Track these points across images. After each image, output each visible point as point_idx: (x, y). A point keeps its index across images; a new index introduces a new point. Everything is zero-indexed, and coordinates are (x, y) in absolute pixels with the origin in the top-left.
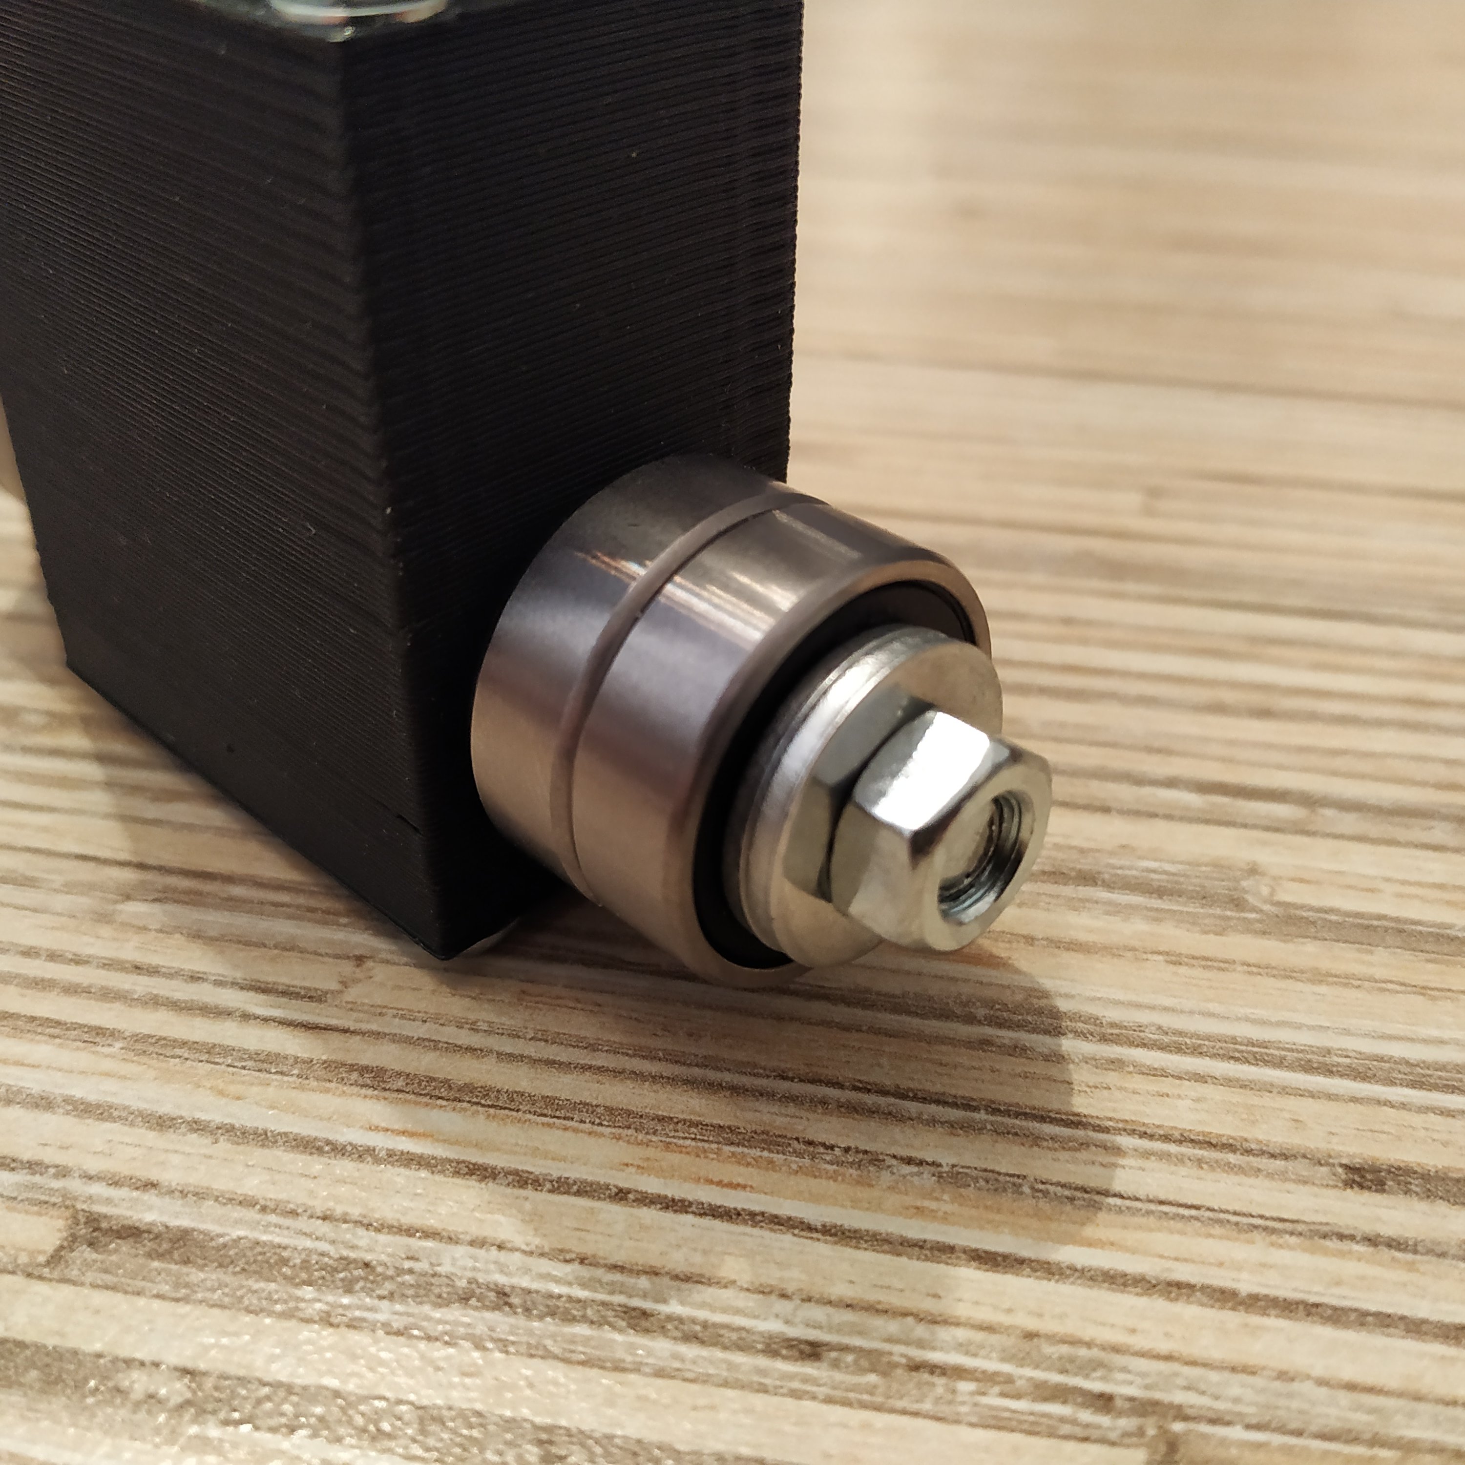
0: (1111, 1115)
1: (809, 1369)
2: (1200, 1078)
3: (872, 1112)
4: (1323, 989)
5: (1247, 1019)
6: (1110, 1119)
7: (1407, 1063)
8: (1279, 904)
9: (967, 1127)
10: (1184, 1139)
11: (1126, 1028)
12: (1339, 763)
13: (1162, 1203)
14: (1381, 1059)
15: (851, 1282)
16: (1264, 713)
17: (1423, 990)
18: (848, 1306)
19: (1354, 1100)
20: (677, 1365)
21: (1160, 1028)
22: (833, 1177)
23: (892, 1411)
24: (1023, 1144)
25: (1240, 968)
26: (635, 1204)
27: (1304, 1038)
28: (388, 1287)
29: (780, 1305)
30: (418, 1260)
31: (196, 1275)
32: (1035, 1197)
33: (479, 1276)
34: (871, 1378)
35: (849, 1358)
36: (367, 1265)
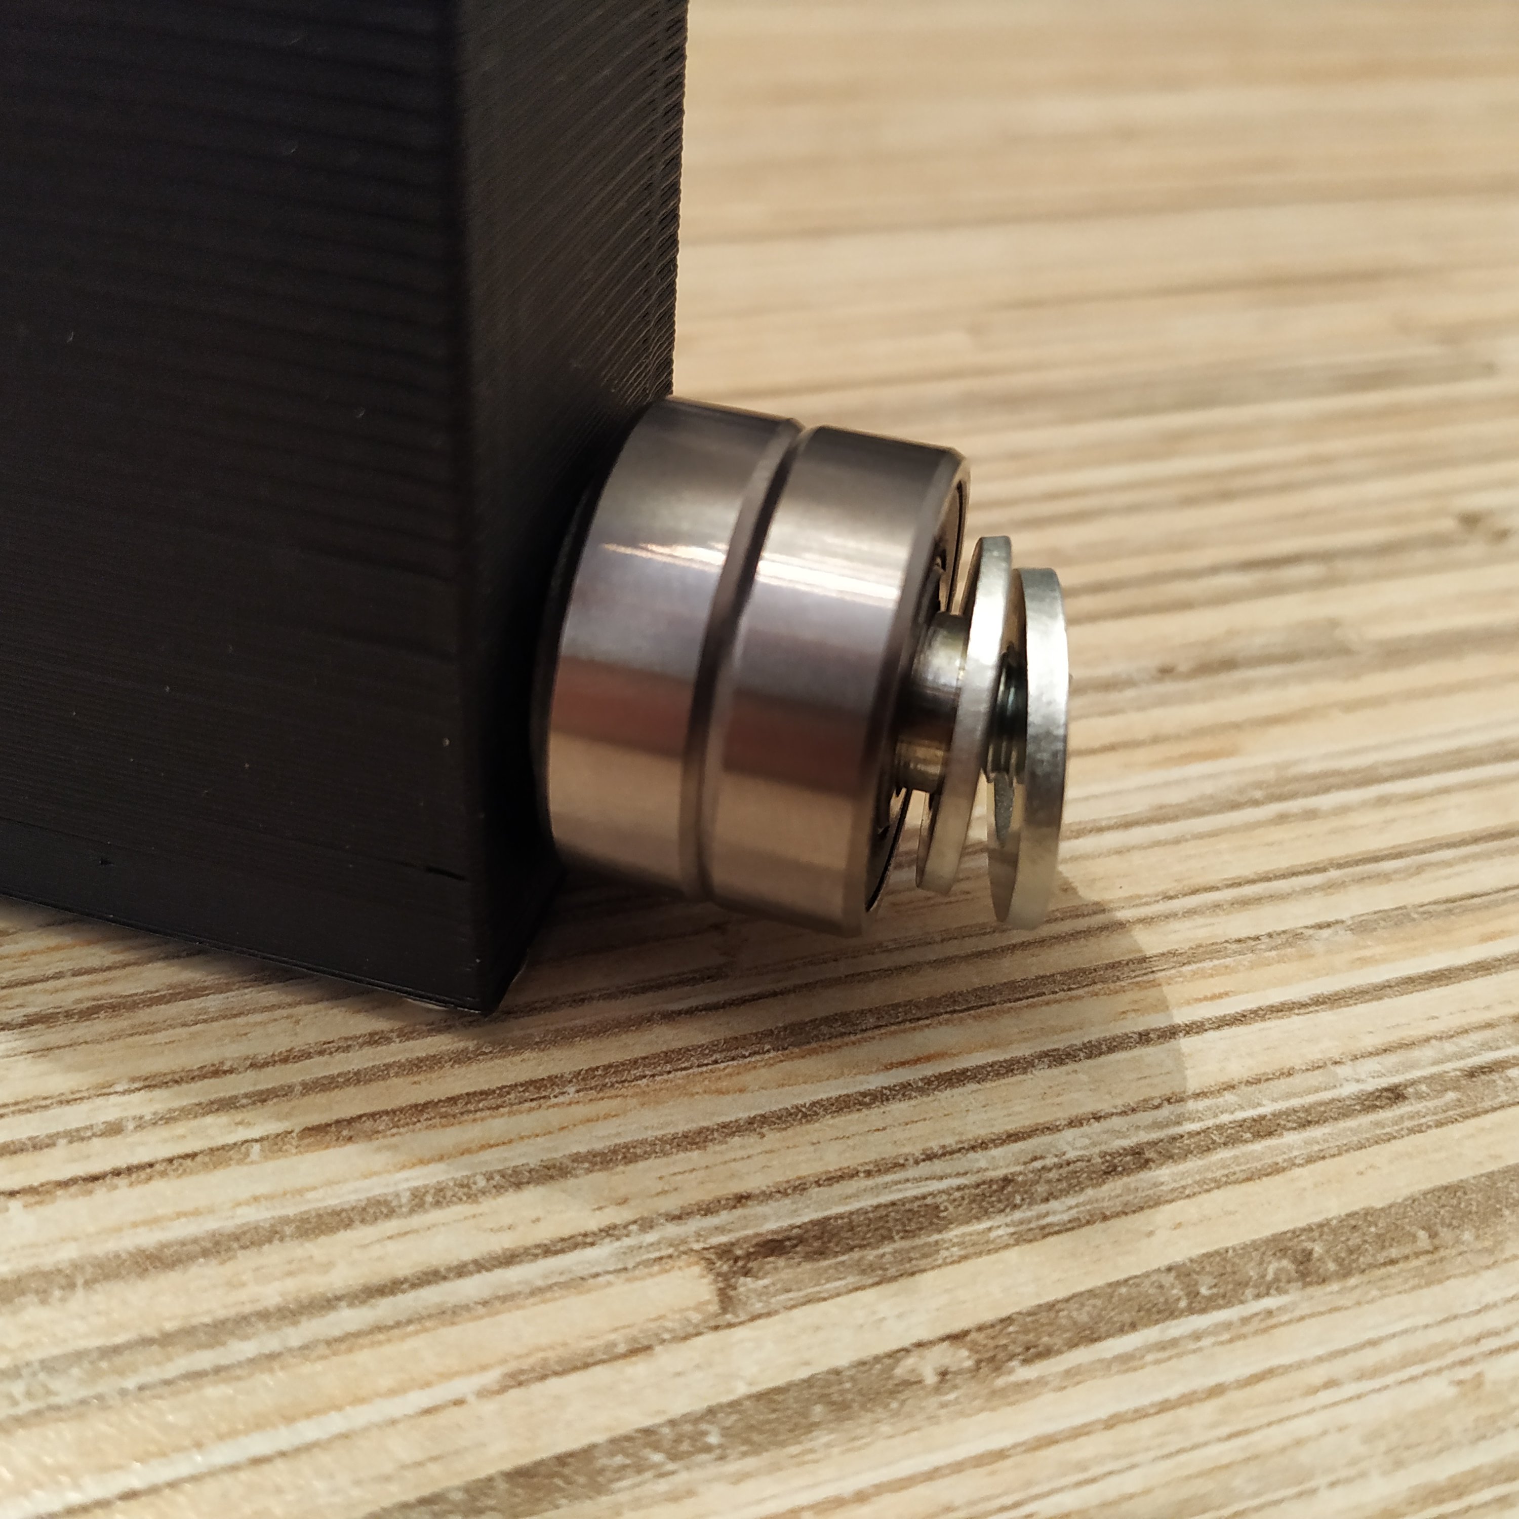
0: (1414, 839)
1: (1403, 1109)
2: (1445, 791)
3: (1258, 900)
4: (1458, 697)
5: (1432, 737)
6: (1417, 843)
8: (1372, 643)
9: (1333, 885)
10: (1476, 839)
11: (1364, 770)
15: (1371, 1032)
18: (1385, 1051)
20: (1316, 1148)
21: (1385, 763)
22: (1281, 960)
23: (1486, 1112)
24: (1382, 883)
26: (1161, 1040)
27: (1480, 738)
28: (1041, 1189)
29: (1340, 1071)
30: (1042, 1158)
31: (871, 1255)
32: (1426, 919)
33: (1104, 1148)
34: (1451, 1096)
35: (1424, 1088)
36: (1007, 1181)
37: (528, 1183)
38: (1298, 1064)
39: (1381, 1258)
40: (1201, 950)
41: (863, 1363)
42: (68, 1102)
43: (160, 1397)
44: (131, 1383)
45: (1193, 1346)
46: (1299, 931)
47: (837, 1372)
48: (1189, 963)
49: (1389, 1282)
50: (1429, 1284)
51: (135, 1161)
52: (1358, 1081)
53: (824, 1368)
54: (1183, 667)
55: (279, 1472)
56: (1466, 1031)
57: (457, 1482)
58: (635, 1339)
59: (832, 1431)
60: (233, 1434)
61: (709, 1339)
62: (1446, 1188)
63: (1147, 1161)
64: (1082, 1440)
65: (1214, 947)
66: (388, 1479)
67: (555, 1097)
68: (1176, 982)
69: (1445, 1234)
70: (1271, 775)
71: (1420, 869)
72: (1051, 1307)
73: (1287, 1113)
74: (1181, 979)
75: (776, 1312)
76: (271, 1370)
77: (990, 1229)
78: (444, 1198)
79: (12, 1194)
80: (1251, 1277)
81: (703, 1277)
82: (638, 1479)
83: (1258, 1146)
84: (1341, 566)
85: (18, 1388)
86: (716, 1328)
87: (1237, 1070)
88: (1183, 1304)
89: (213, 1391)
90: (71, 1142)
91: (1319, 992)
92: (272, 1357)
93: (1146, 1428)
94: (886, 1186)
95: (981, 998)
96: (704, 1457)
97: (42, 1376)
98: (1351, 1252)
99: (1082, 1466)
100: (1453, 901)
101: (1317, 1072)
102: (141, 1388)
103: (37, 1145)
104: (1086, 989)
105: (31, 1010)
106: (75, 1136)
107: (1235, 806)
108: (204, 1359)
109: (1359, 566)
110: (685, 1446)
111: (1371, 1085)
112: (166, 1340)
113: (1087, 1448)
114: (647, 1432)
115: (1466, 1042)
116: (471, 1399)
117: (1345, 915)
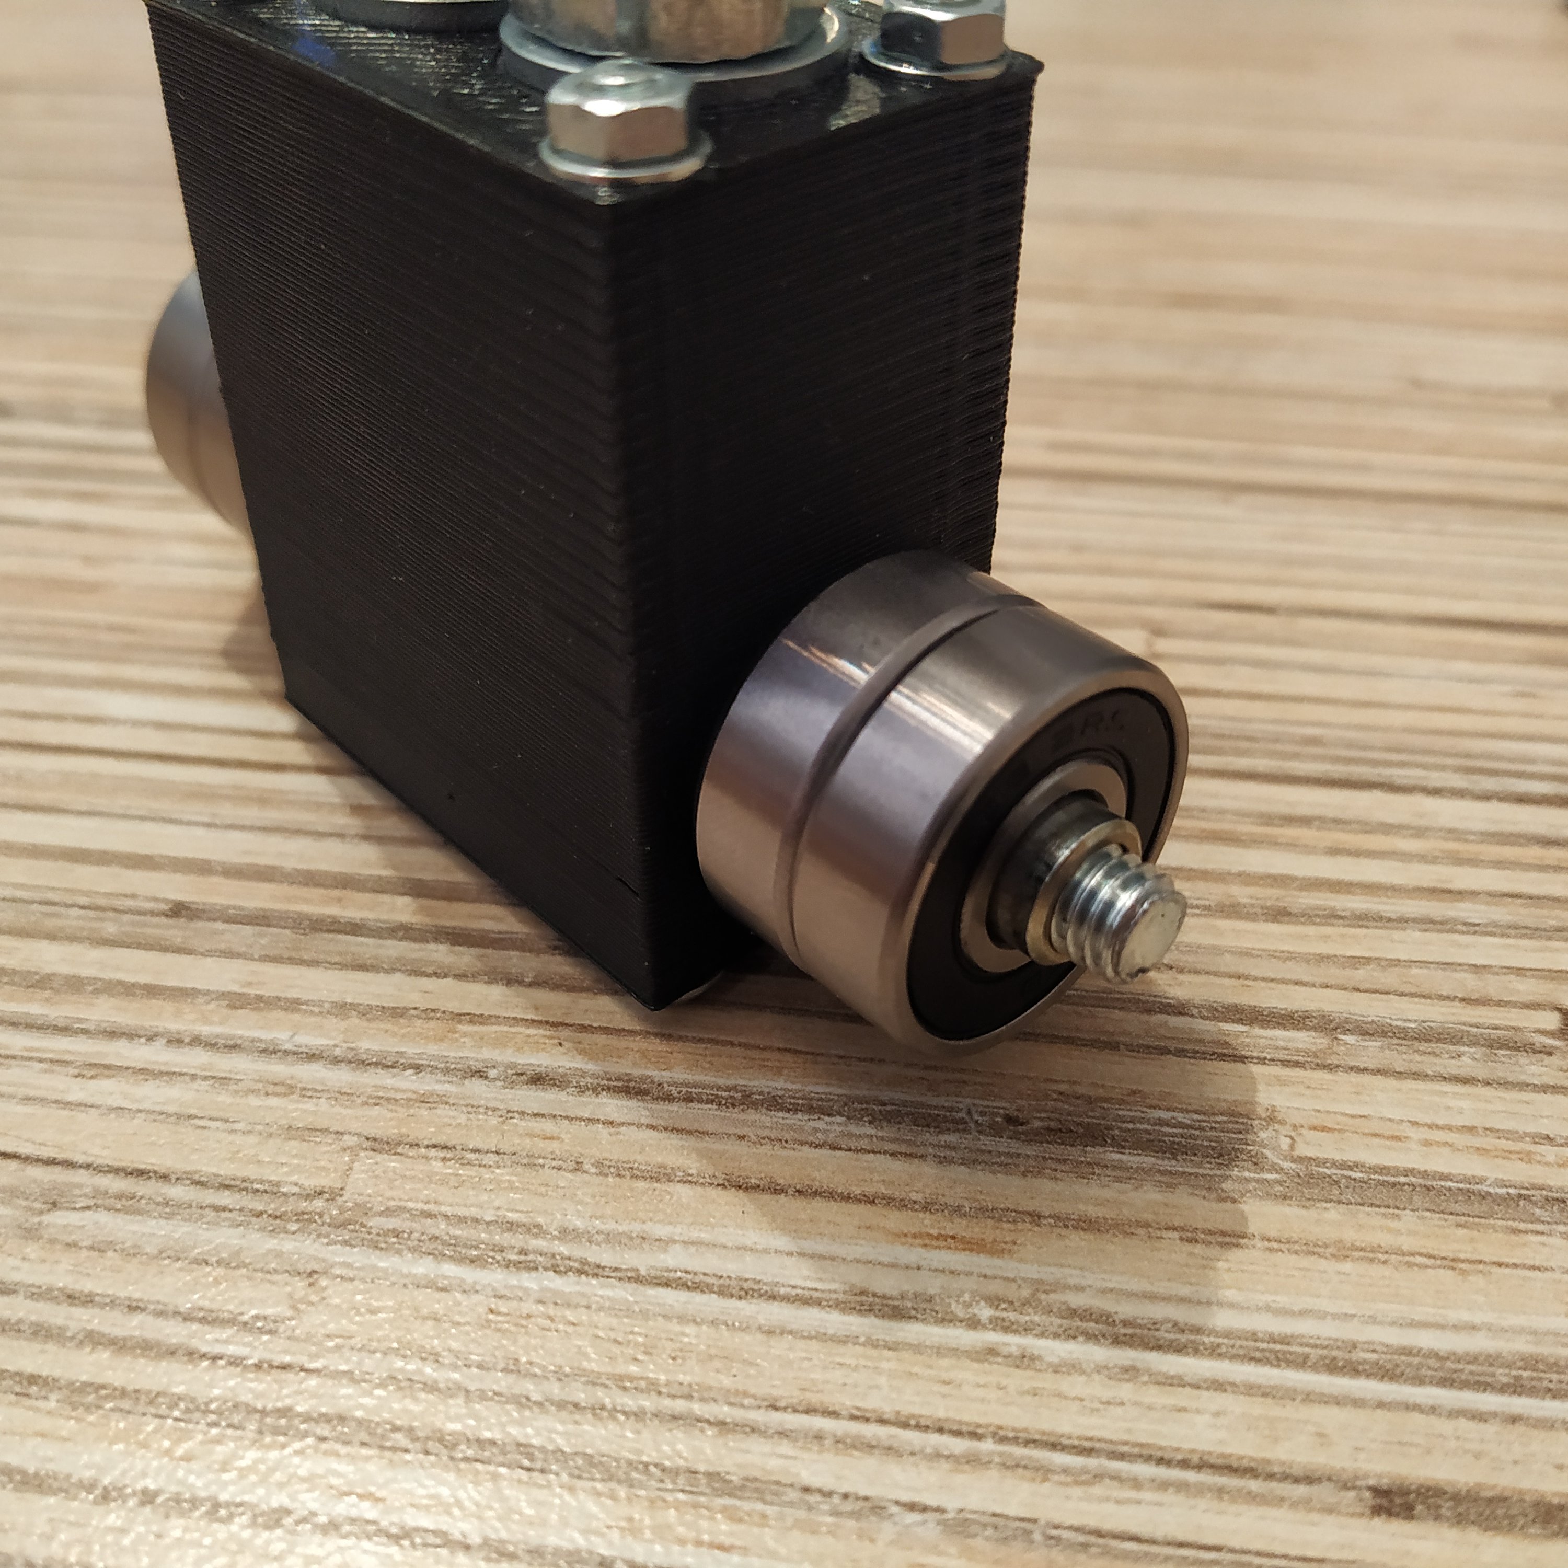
0: (1125, 1437)
2: (1218, 1386)
3: (873, 1448)
4: (1347, 1266)
5: (1268, 1308)
6: (1126, 1443)
7: (1436, 1355)
8: (1300, 1160)
9: (973, 1461)
10: (1202, 1465)
11: (1140, 1326)
12: (1361, 975)
13: (1181, 1545)
14: (1408, 1352)
16: (1279, 914)
17: (1452, 1263)
19: (1381, 1405)
21: (1175, 1324)
22: (831, 1532)
24: (1033, 1480)
25: (1259, 1244)
27: (1328, 1330)
32: (1047, 1546)
40: (757, 1483)
46: (882, 1504)
48: (729, 1495)
54: (1037, 1124)
71: (1099, 1477)
100: (1099, 1534)
104: (593, 1484)
117: (952, 1504)
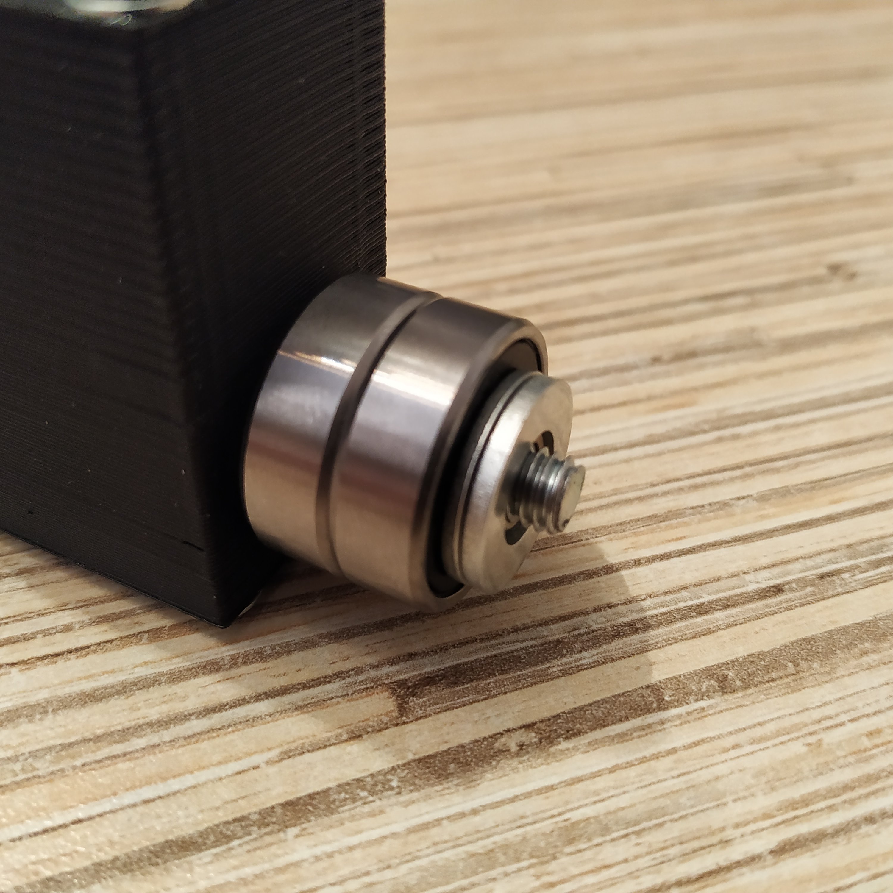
0: (794, 449)
1: (782, 597)
2: (813, 421)
3: (704, 485)
4: (823, 369)
6: (796, 451)
8: (775, 341)
9: (747, 476)
10: (830, 448)
13: (845, 475)
15: (765, 556)
17: (856, 357)
18: (773, 566)
19: (874, 408)
20: (732, 619)
21: (779, 407)
22: (716, 518)
23: (829, 597)
24: (775, 474)
25: (786, 371)
26: (647, 564)
27: (834, 391)
28: (578, 646)
29: (747, 577)
30: (578, 629)
31: (482, 684)
32: (799, 493)
33: (613, 623)
34: (809, 589)
35: (794, 585)
36: (558, 641)
37: (295, 650)
38: (723, 574)
39: (766, 678)
40: (671, 514)
41: (477, 741)
42: (43, 615)
43: (94, 769)
44: (78, 763)
45: (659, 728)
46: (726, 502)
47: (463, 746)
48: (664, 521)
49: (771, 691)
50: (793, 691)
51: (79, 645)
52: (757, 582)
53: (456, 744)
54: (666, 356)
55: (159, 807)
56: (819, 554)
57: (254, 809)
58: (352, 732)
59: (459, 778)
60: (133, 787)
61: (393, 730)
62: (804, 640)
63: (637, 629)
64: (597, 779)
65: (678, 512)
66: (218, 808)
67: (310, 604)
68: (656, 532)
69: (804, 665)
70: (714, 416)
71: (797, 465)
72: (581, 709)
73: (716, 601)
74: (659, 530)
75: (430, 715)
76: (155, 754)
77: (548, 668)
78: (248, 659)
79: (13, 664)
80: (693, 690)
81: (389, 698)
82: (352, 806)
83: (699, 620)
84: (759, 297)
85: (17, 767)
86: (397, 725)
87: (689, 578)
88: (655, 705)
89: (123, 766)
90: (44, 636)
91: (736, 535)
92: (154, 746)
93: (632, 772)
94: (492, 646)
95: (546, 543)
96: (389, 793)
97: (30, 760)
98: (750, 675)
99: (596, 793)
100: (815, 482)
101: (734, 578)
102: (84, 765)
103: (26, 638)
104: (606, 537)
105: (22, 566)
106: (46, 633)
107: (692, 433)
108: (118, 749)
109: (769, 297)
110: (379, 787)
111: (764, 585)
112: (97, 739)
113: (599, 783)
114: (358, 780)
115: (819, 560)
116: (263, 765)
117: (753, 492)
